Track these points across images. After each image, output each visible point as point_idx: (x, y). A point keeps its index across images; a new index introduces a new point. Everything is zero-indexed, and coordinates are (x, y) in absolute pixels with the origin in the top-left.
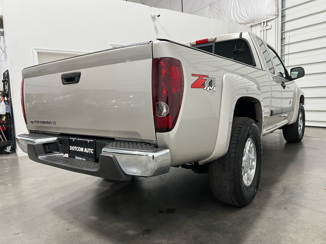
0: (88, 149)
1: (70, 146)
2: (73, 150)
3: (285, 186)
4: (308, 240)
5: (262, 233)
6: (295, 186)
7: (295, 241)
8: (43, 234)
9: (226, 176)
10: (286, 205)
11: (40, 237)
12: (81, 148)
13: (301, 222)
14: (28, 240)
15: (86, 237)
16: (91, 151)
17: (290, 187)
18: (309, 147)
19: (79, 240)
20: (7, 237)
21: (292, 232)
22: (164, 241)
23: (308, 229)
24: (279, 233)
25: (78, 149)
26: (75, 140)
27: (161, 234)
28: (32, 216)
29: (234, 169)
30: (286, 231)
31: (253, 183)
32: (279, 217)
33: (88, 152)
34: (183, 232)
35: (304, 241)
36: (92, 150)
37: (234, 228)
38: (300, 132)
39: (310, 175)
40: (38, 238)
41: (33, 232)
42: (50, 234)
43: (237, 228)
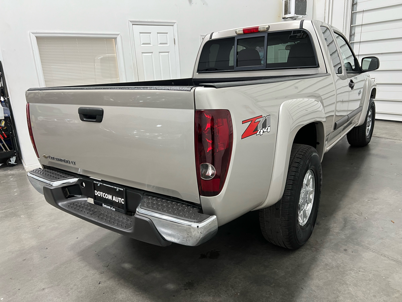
0: (118, 198)
1: (95, 191)
2: (99, 195)
3: (346, 217)
4: (369, 296)
5: (318, 287)
6: (358, 216)
7: (355, 297)
8: (71, 289)
9: (280, 221)
10: (346, 245)
11: (69, 295)
12: (109, 195)
13: (362, 270)
14: (56, 299)
15: (121, 294)
16: (121, 200)
17: (351, 218)
18: (377, 155)
19: (114, 298)
20: (32, 295)
21: (351, 284)
22: (209, 299)
23: (370, 280)
24: (337, 287)
25: (105, 196)
26: (100, 185)
27: (205, 288)
28: (57, 263)
29: (288, 214)
30: (345, 283)
31: (310, 219)
32: (338, 264)
33: (117, 201)
34: (229, 286)
35: (364, 297)
36: (123, 199)
37: (287, 280)
38: (367, 134)
39: (376, 199)
40: (67, 296)
41: (60, 286)
42: (80, 290)
43: (290, 279)
